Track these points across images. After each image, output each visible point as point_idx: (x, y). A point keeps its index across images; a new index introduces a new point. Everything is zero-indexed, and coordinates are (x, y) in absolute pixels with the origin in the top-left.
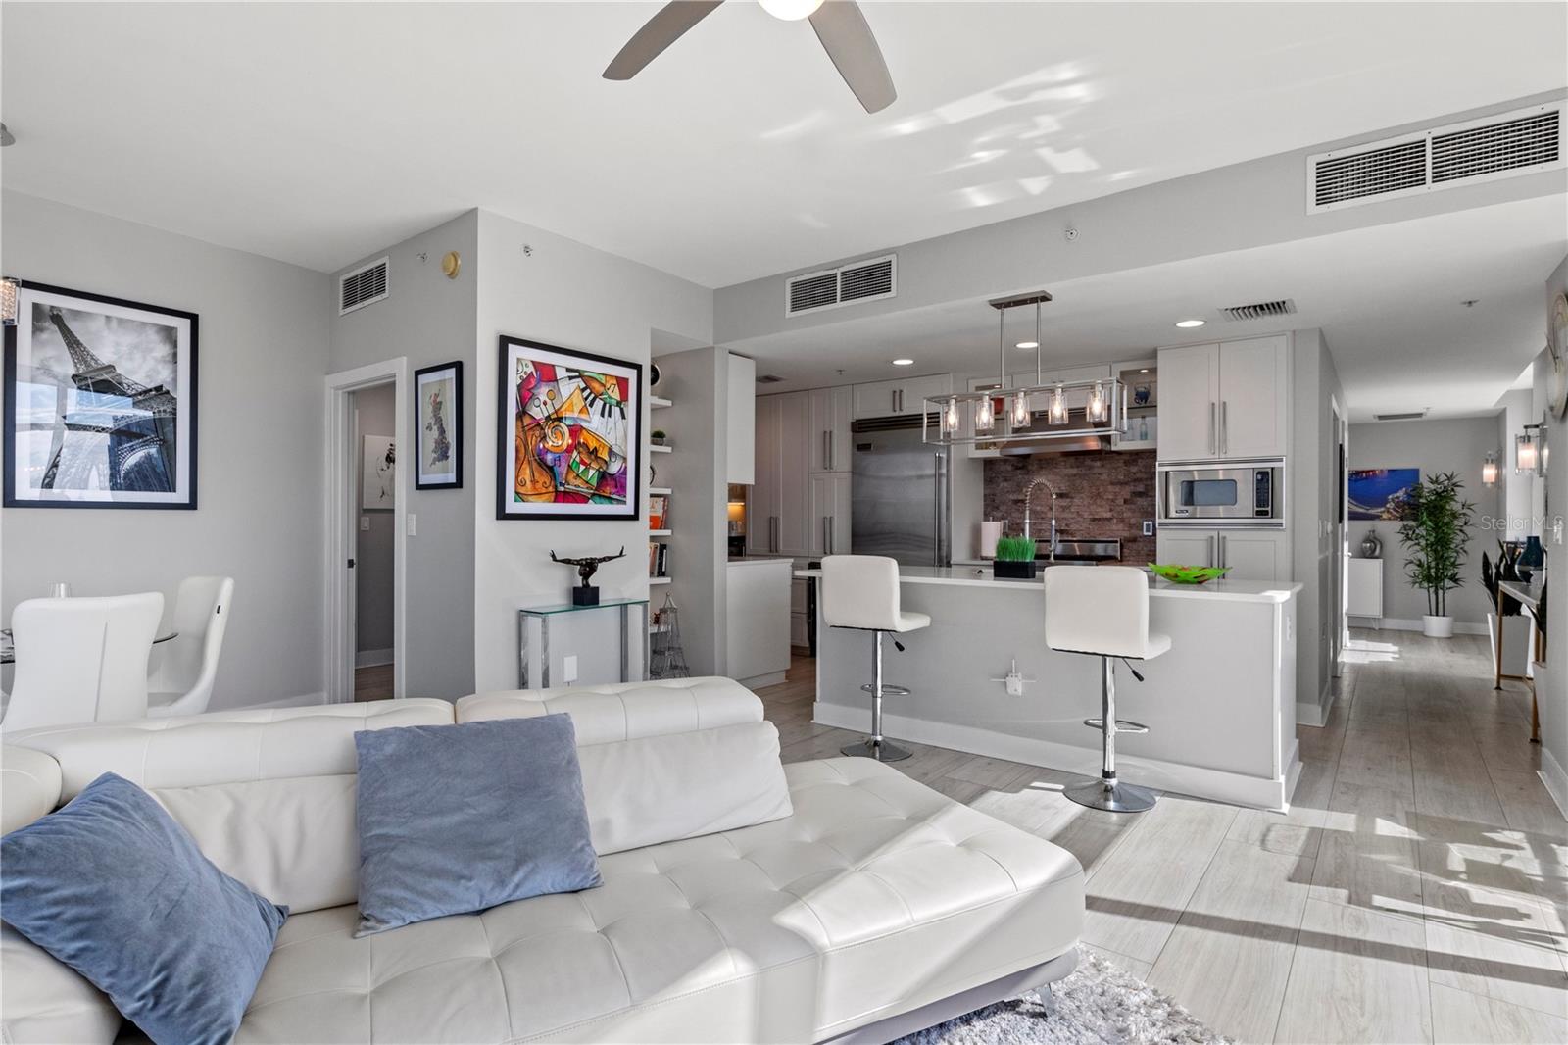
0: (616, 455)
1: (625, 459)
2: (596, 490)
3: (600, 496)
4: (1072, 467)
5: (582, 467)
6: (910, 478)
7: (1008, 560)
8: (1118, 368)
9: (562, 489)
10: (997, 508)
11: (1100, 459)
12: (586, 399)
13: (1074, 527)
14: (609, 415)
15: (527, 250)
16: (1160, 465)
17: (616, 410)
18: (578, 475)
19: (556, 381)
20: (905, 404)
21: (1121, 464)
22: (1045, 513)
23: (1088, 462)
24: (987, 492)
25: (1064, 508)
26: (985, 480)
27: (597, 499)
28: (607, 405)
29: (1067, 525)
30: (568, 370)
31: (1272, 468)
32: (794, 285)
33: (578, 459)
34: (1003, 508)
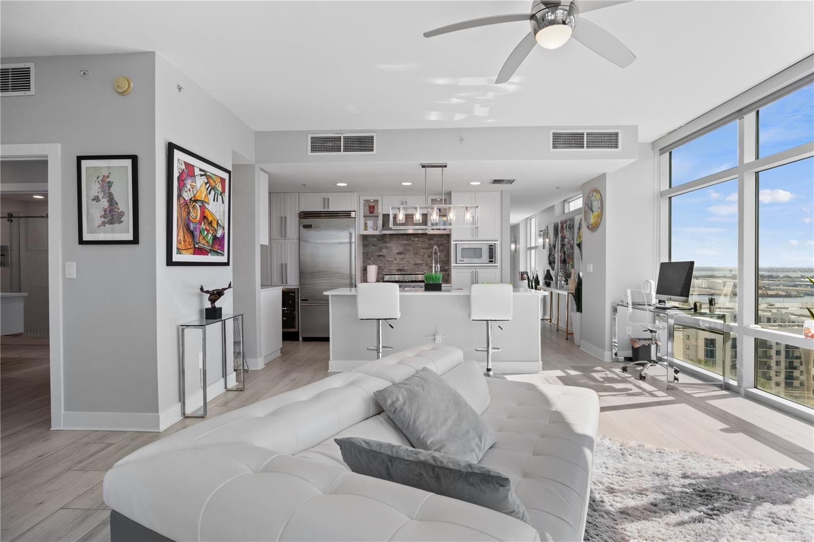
0: (220, 225)
1: (224, 228)
2: (212, 247)
4: (405, 240)
5: (206, 233)
6: (335, 244)
7: (432, 282)
8: (430, 197)
9: (197, 246)
10: (369, 259)
11: (417, 237)
12: (207, 189)
13: (406, 268)
14: (217, 201)
15: (180, 89)
16: (454, 241)
17: (220, 197)
18: (204, 238)
19: (195, 176)
20: (331, 206)
21: (427, 239)
22: (393, 261)
23: (412, 238)
24: (364, 251)
25: (402, 259)
26: (363, 245)
27: (212, 252)
28: (216, 194)
29: (403, 267)
30: (200, 170)
31: (495, 244)
32: (312, 138)
33: (204, 227)
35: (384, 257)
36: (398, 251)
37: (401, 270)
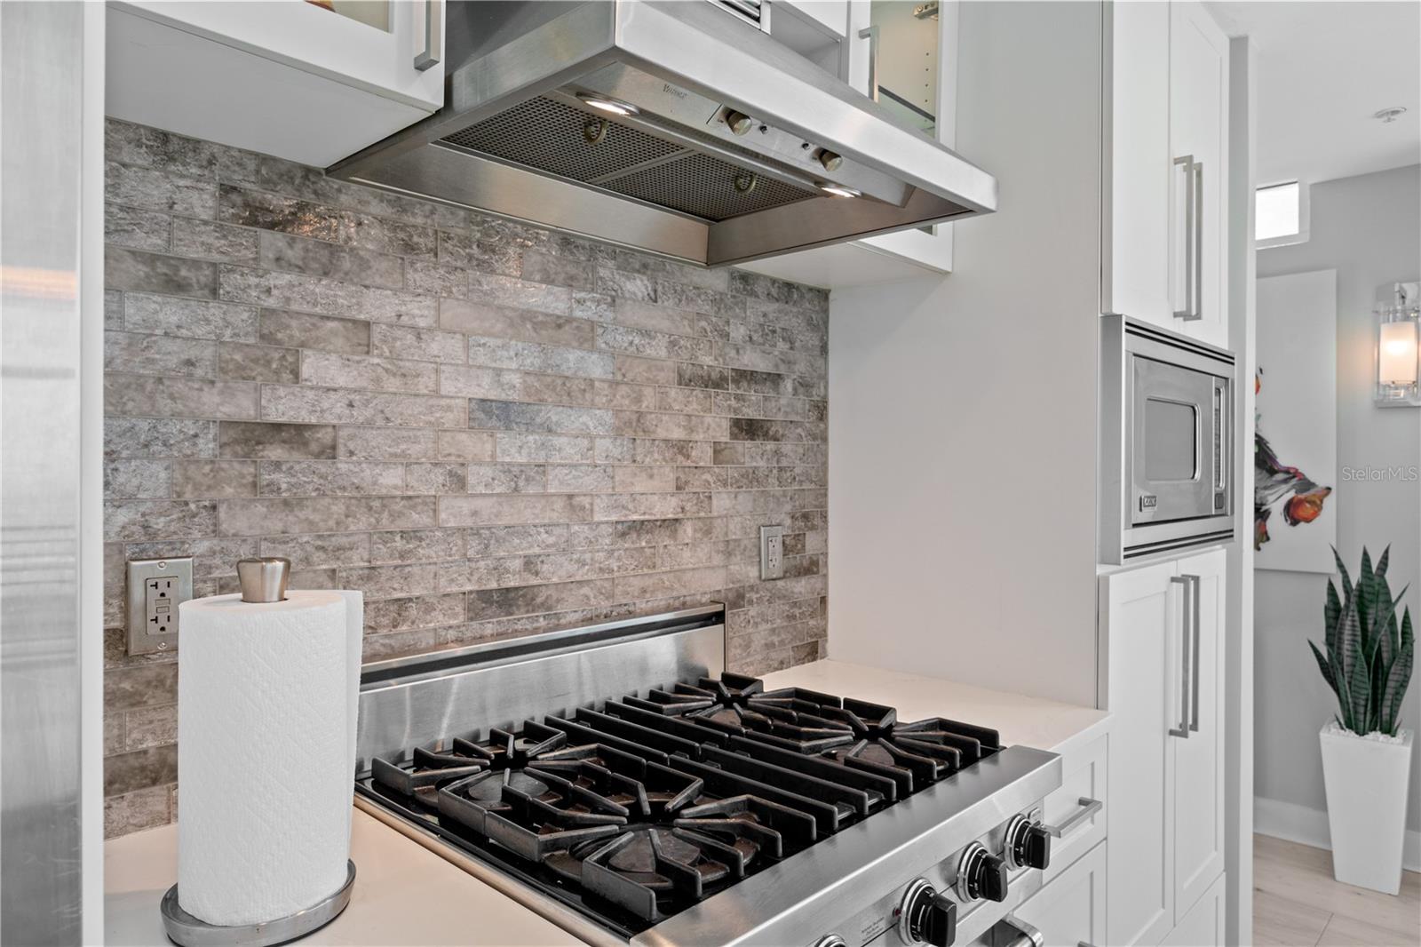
35: (330, 452)
36: (484, 388)
37: (504, 600)
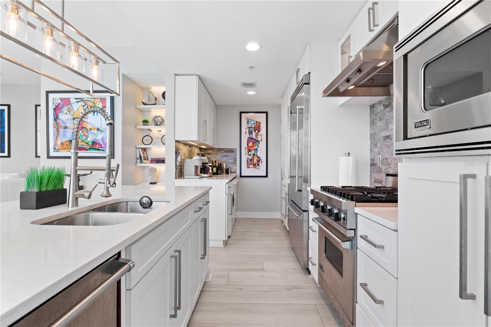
2: (91, 146)
3: (94, 149)
5: (84, 137)
18: (83, 141)
19: (71, 104)
27: (92, 150)
30: (76, 99)
33: (82, 134)
34: (379, 145)
